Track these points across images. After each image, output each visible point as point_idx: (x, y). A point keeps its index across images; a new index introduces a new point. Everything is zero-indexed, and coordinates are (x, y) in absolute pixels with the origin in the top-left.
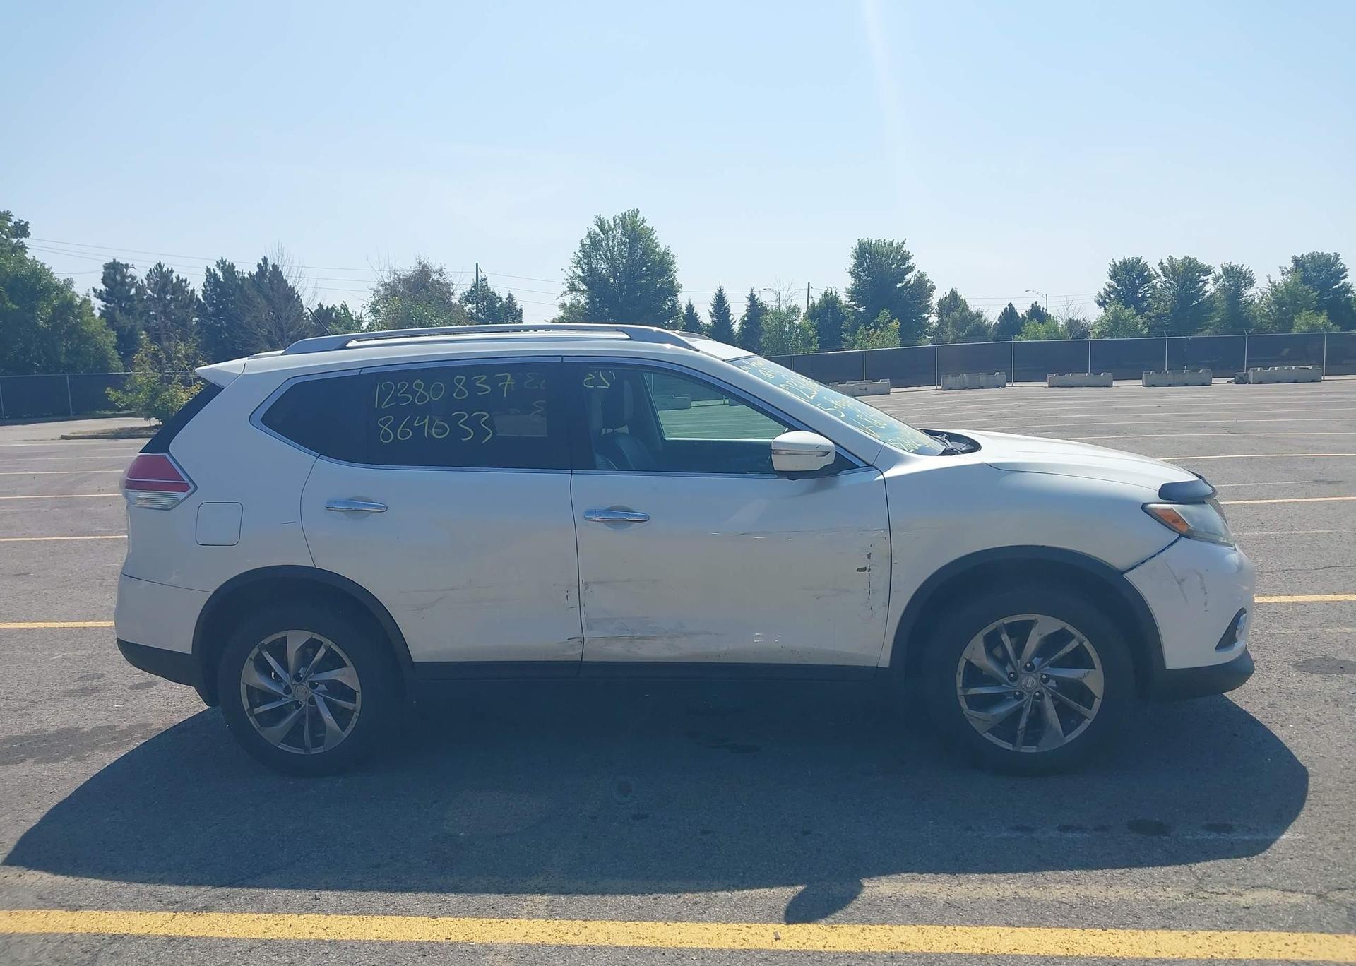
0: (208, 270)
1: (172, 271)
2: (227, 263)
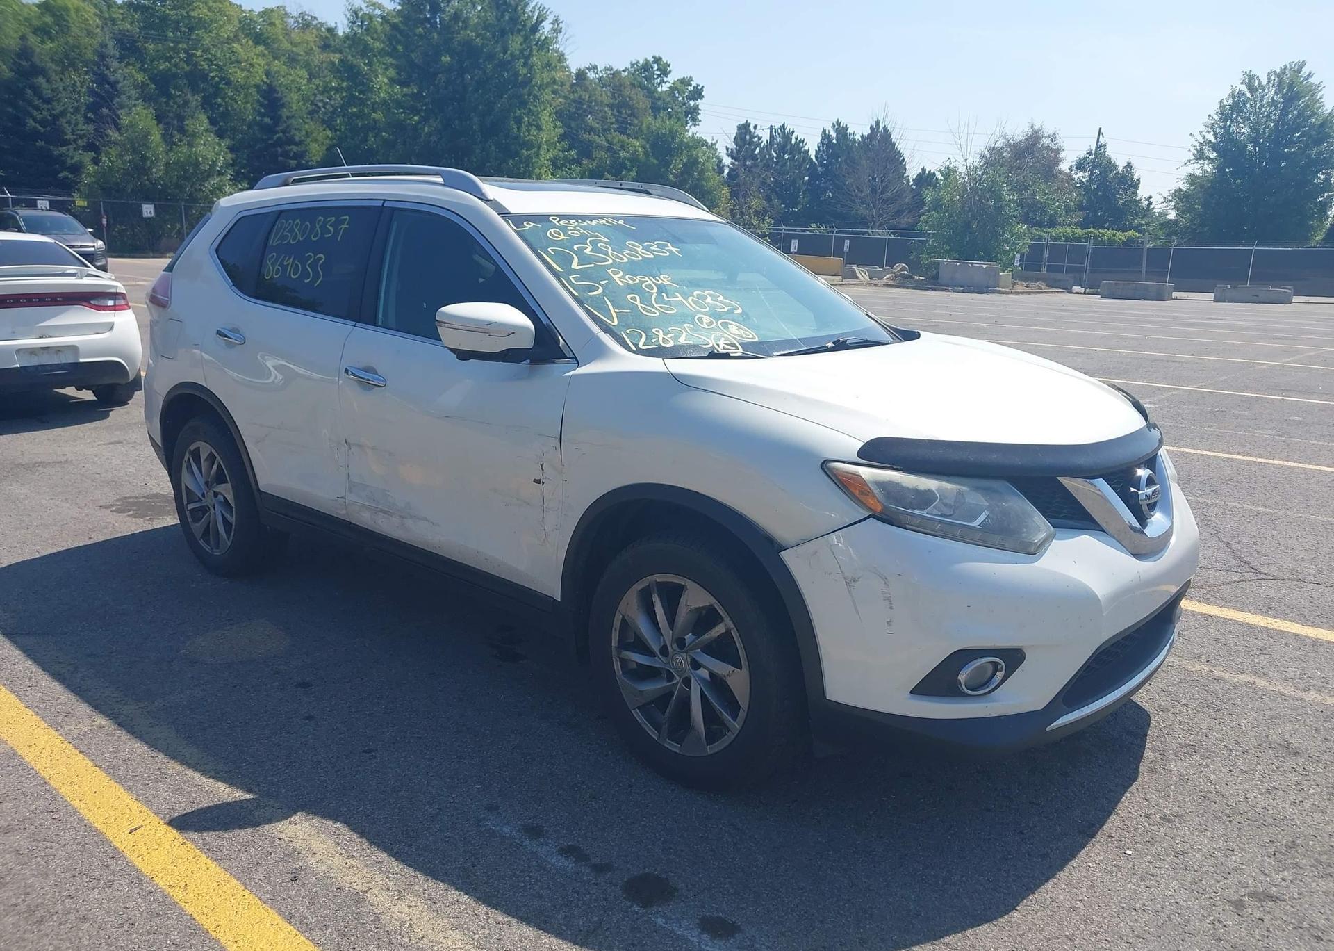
0: (824, 131)
1: (793, 132)
2: (841, 125)
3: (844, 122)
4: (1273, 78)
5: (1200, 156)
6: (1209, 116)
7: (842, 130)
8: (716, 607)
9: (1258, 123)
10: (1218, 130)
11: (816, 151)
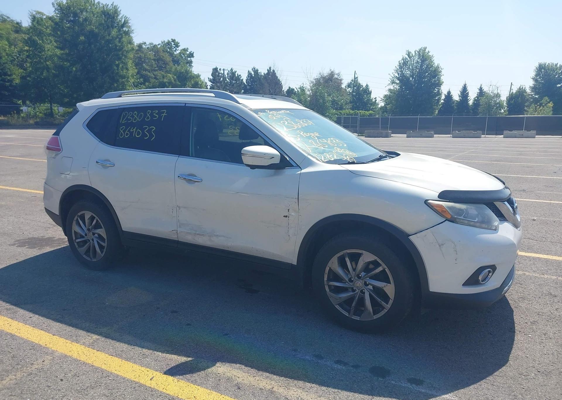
0: (249, 71)
1: (236, 72)
2: (256, 69)
3: (256, 68)
4: (416, 53)
5: (393, 82)
6: (396, 67)
7: (256, 71)
8: (378, 260)
9: (413, 69)
10: (399, 72)
11: (246, 80)
